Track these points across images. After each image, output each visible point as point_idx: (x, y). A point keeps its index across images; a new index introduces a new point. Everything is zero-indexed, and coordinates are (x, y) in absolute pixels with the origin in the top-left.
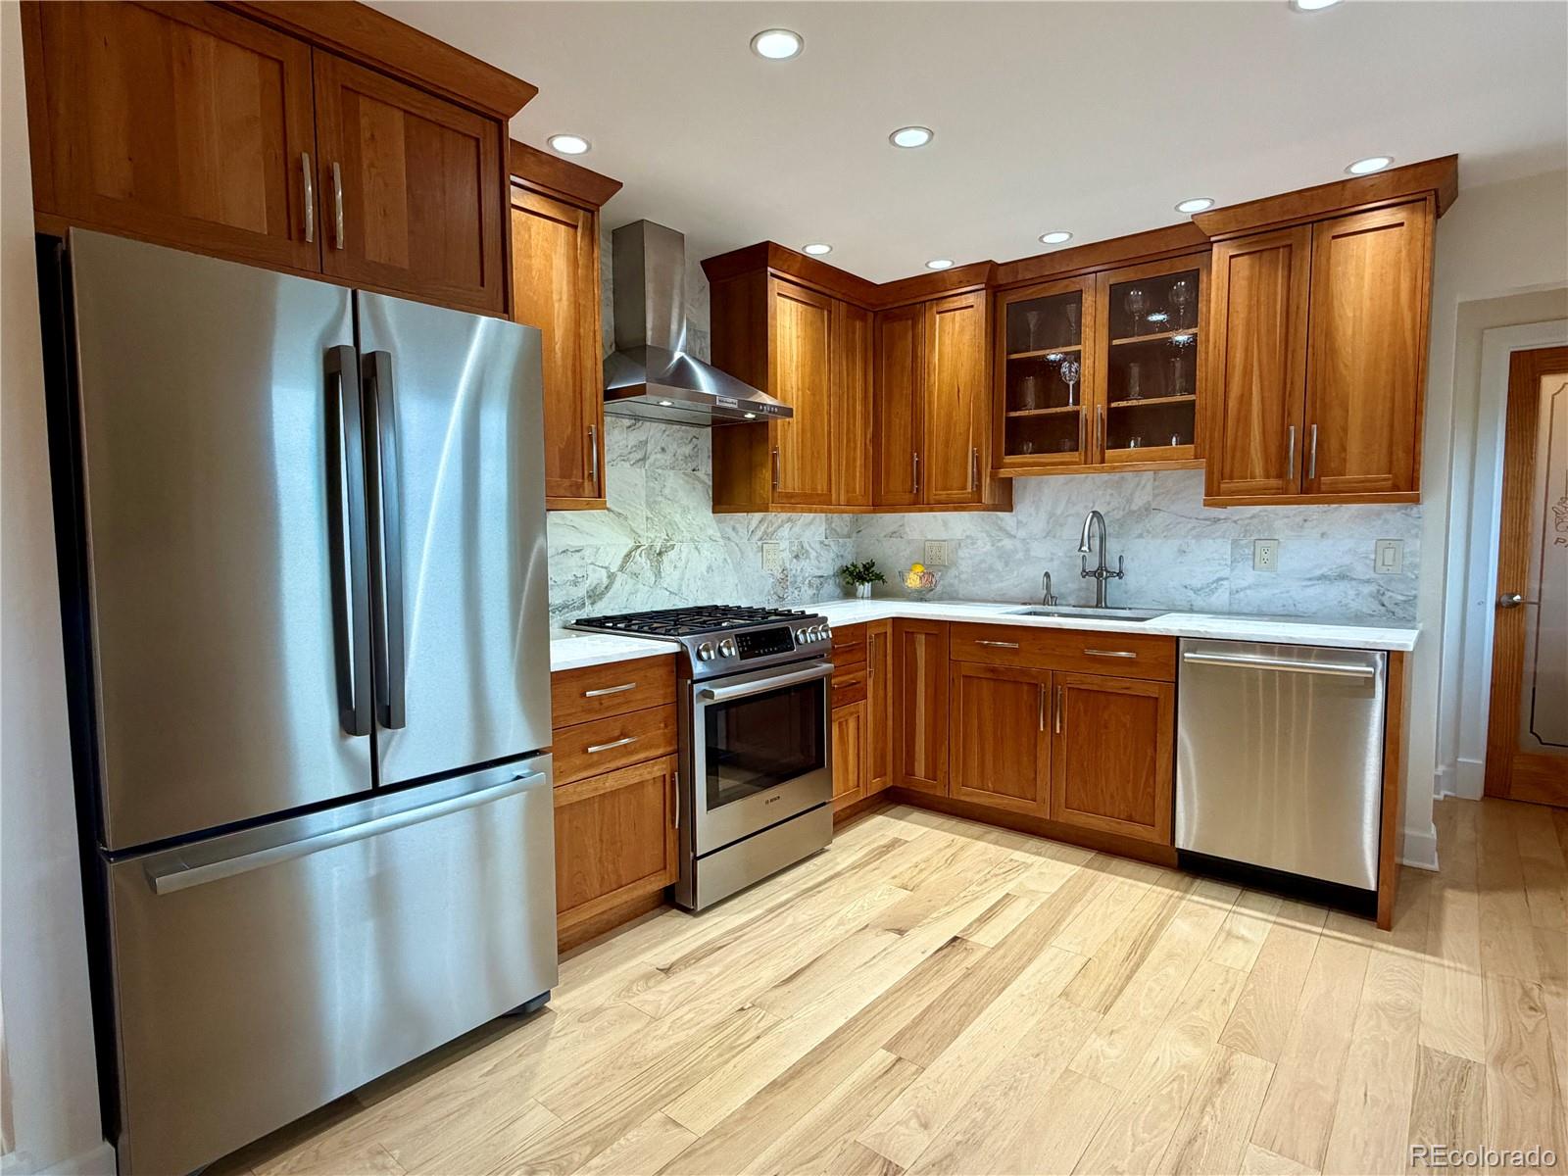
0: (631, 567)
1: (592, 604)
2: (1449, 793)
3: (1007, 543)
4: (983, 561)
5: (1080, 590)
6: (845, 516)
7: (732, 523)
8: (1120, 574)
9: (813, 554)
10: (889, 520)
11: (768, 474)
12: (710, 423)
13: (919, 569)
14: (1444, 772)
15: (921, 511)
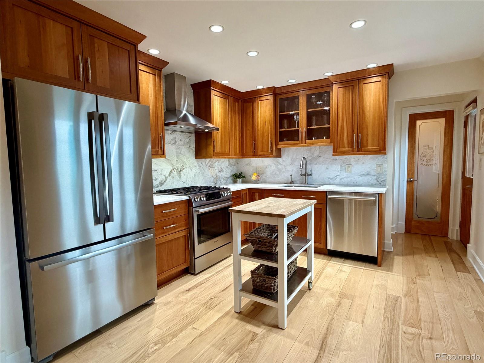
0: (172, 175)
1: (161, 186)
2: (396, 232)
3: (280, 167)
4: (273, 172)
5: (300, 179)
6: (234, 159)
7: (201, 161)
8: (311, 175)
9: (225, 171)
10: (246, 160)
11: (212, 147)
12: (194, 132)
13: (255, 174)
14: (395, 226)
15: (256, 157)
